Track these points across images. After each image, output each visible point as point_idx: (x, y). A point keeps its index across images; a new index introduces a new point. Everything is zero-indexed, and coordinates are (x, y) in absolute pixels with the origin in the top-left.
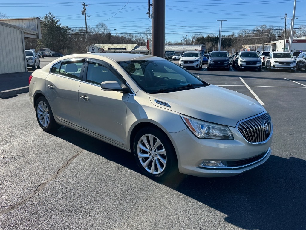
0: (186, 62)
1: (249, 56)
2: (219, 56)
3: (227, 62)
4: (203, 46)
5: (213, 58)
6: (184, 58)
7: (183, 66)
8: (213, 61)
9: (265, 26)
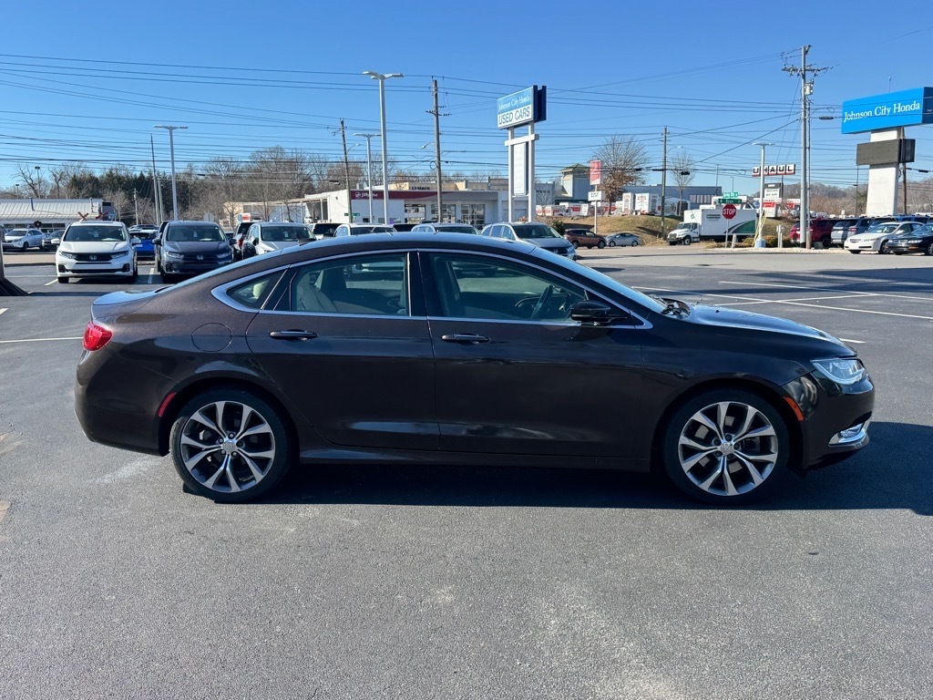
0: (81, 257)
1: (286, 235)
2: (195, 235)
3: (224, 256)
4: (104, 204)
5: (176, 244)
6: (71, 243)
7: (73, 271)
8: (181, 254)
9: (279, 150)
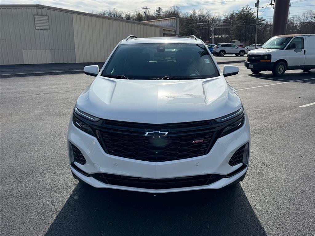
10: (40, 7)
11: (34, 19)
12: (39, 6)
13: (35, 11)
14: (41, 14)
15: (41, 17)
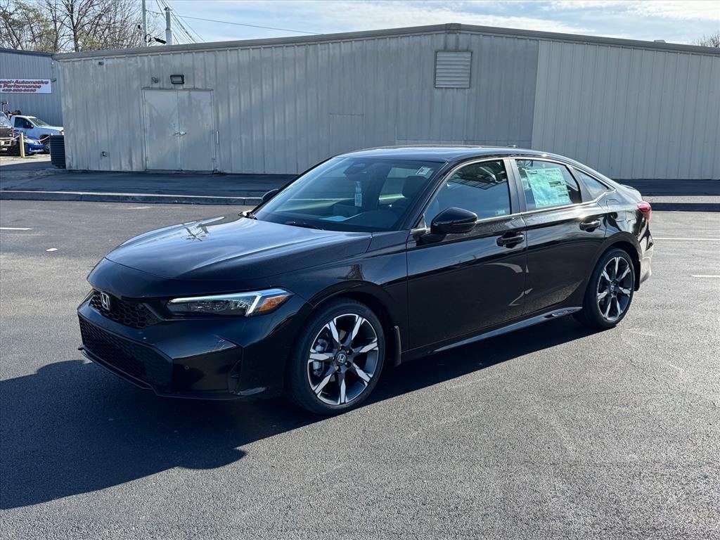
10: (454, 30)
11: (436, 61)
12: (453, 28)
13: (440, 40)
14: (454, 48)
15: (453, 55)
